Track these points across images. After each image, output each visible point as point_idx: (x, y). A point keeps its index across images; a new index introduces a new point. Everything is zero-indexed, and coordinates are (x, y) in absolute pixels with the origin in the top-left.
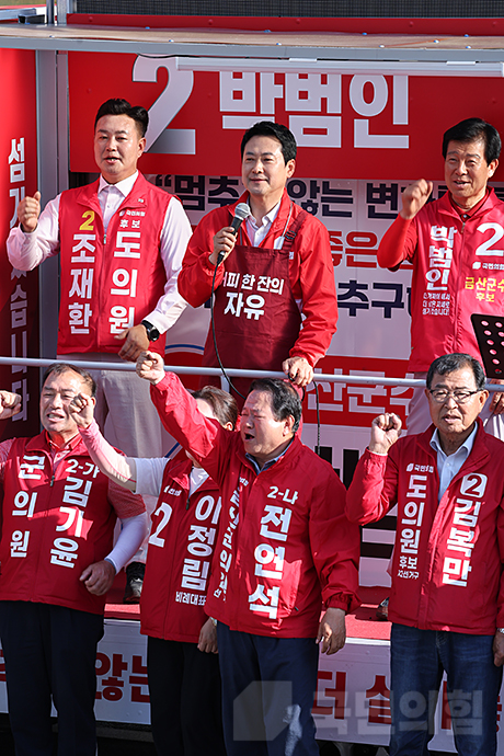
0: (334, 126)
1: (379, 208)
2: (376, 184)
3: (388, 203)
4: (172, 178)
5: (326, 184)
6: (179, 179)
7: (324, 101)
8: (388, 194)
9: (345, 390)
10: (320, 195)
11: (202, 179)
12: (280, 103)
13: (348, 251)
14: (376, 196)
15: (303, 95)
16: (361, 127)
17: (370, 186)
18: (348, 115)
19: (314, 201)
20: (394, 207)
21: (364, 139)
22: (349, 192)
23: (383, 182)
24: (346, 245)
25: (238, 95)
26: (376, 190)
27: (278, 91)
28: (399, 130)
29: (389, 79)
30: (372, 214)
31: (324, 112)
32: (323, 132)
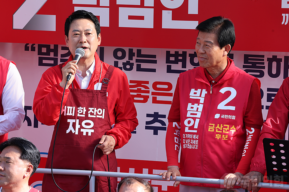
0: (149, 14)
1: (174, 67)
2: (172, 51)
3: (180, 63)
4: (36, 46)
8: (180, 58)
10: (135, 58)
11: (56, 46)
13: (153, 93)
14: (172, 59)
19: (131, 61)
20: (184, 66)
23: (177, 50)
24: (152, 90)
28: (192, 18)
30: (169, 70)
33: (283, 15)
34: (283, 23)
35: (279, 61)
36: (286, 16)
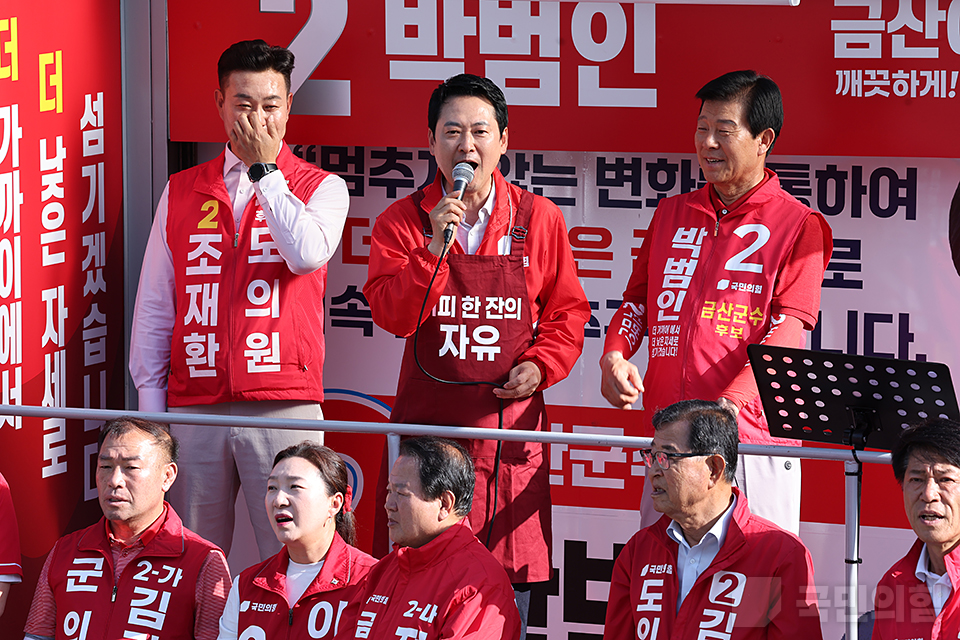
0: (549, 74)
1: (615, 193)
2: (611, 158)
3: (628, 185)
4: (318, 150)
5: (538, 159)
6: (327, 152)
7: (535, 40)
8: (628, 173)
9: (566, 455)
10: (529, 174)
11: (360, 151)
12: (471, 43)
14: (610, 175)
15: (506, 31)
16: (588, 77)
17: (601, 161)
18: (570, 60)
19: (521, 182)
20: (636, 191)
21: (592, 93)
22: (572, 170)
23: (620, 155)
25: (411, 31)
26: (610, 167)
27: (468, 26)
28: (643, 81)
29: (629, 9)
30: (604, 201)
31: (534, 56)
32: (535, 83)
33: (838, 72)
34: (838, 92)
35: (840, 177)
36: (844, 77)
